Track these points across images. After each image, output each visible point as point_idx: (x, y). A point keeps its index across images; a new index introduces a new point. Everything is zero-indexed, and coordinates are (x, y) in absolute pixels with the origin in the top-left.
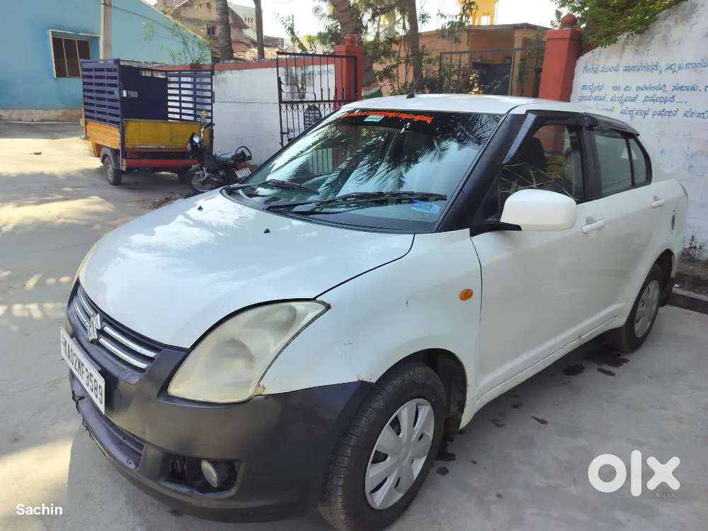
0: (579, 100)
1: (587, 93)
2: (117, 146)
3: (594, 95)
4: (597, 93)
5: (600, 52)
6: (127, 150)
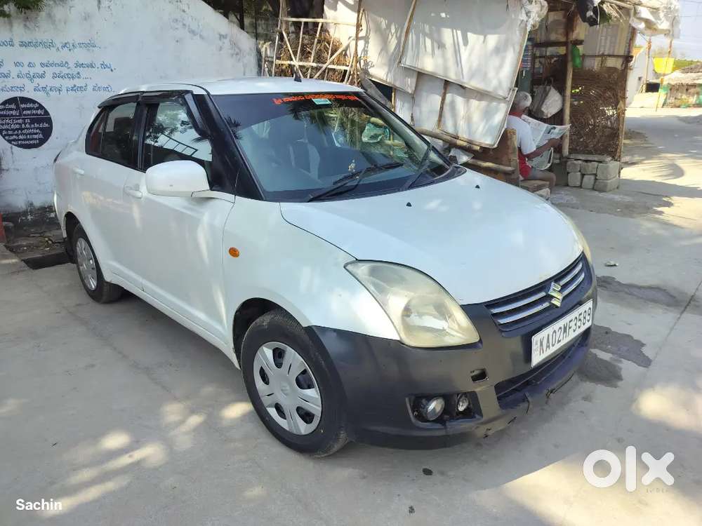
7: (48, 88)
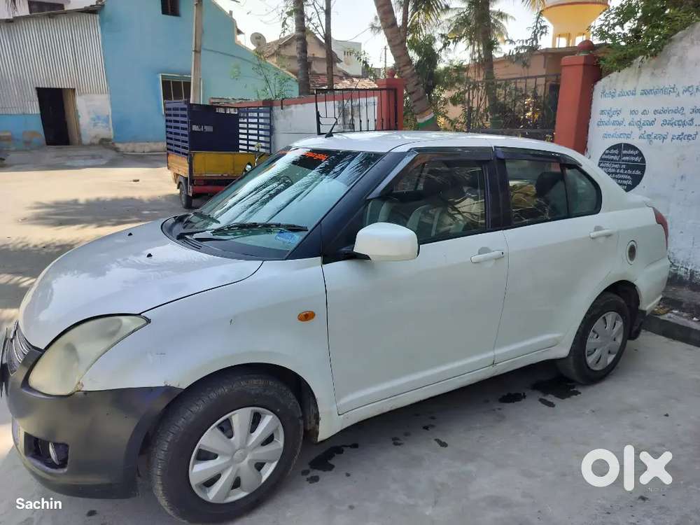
0: (598, 125)
1: (605, 118)
2: (187, 175)
3: (612, 119)
4: (615, 118)
5: (618, 76)
6: (195, 178)
7: (653, 136)
